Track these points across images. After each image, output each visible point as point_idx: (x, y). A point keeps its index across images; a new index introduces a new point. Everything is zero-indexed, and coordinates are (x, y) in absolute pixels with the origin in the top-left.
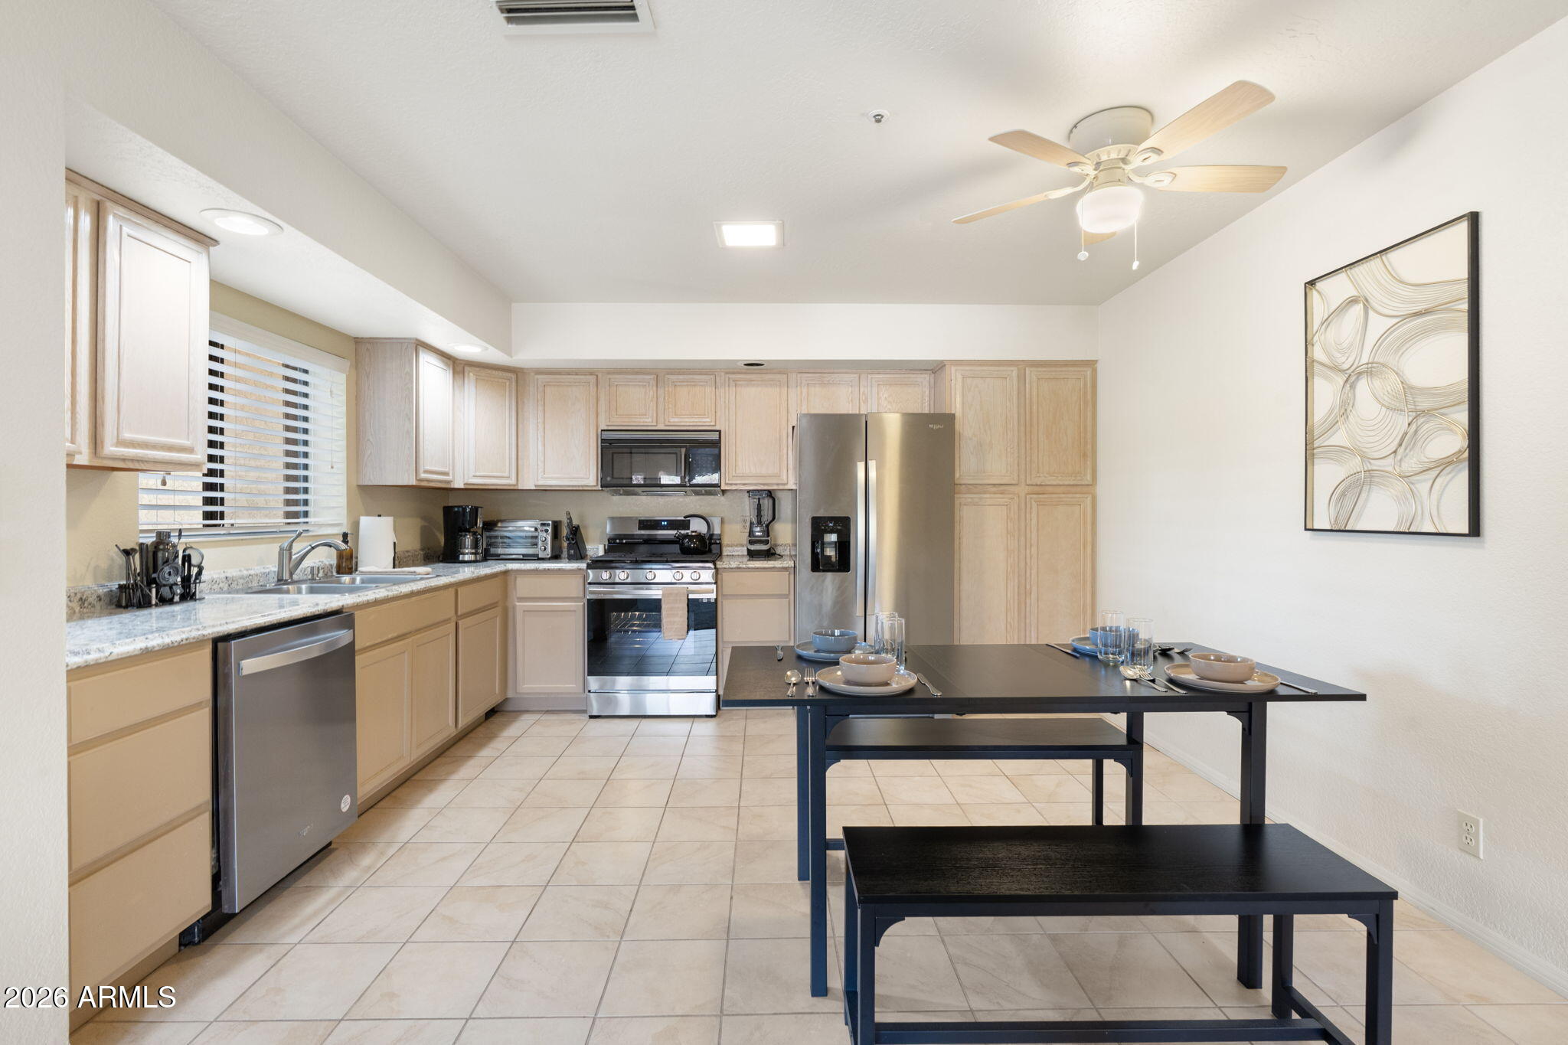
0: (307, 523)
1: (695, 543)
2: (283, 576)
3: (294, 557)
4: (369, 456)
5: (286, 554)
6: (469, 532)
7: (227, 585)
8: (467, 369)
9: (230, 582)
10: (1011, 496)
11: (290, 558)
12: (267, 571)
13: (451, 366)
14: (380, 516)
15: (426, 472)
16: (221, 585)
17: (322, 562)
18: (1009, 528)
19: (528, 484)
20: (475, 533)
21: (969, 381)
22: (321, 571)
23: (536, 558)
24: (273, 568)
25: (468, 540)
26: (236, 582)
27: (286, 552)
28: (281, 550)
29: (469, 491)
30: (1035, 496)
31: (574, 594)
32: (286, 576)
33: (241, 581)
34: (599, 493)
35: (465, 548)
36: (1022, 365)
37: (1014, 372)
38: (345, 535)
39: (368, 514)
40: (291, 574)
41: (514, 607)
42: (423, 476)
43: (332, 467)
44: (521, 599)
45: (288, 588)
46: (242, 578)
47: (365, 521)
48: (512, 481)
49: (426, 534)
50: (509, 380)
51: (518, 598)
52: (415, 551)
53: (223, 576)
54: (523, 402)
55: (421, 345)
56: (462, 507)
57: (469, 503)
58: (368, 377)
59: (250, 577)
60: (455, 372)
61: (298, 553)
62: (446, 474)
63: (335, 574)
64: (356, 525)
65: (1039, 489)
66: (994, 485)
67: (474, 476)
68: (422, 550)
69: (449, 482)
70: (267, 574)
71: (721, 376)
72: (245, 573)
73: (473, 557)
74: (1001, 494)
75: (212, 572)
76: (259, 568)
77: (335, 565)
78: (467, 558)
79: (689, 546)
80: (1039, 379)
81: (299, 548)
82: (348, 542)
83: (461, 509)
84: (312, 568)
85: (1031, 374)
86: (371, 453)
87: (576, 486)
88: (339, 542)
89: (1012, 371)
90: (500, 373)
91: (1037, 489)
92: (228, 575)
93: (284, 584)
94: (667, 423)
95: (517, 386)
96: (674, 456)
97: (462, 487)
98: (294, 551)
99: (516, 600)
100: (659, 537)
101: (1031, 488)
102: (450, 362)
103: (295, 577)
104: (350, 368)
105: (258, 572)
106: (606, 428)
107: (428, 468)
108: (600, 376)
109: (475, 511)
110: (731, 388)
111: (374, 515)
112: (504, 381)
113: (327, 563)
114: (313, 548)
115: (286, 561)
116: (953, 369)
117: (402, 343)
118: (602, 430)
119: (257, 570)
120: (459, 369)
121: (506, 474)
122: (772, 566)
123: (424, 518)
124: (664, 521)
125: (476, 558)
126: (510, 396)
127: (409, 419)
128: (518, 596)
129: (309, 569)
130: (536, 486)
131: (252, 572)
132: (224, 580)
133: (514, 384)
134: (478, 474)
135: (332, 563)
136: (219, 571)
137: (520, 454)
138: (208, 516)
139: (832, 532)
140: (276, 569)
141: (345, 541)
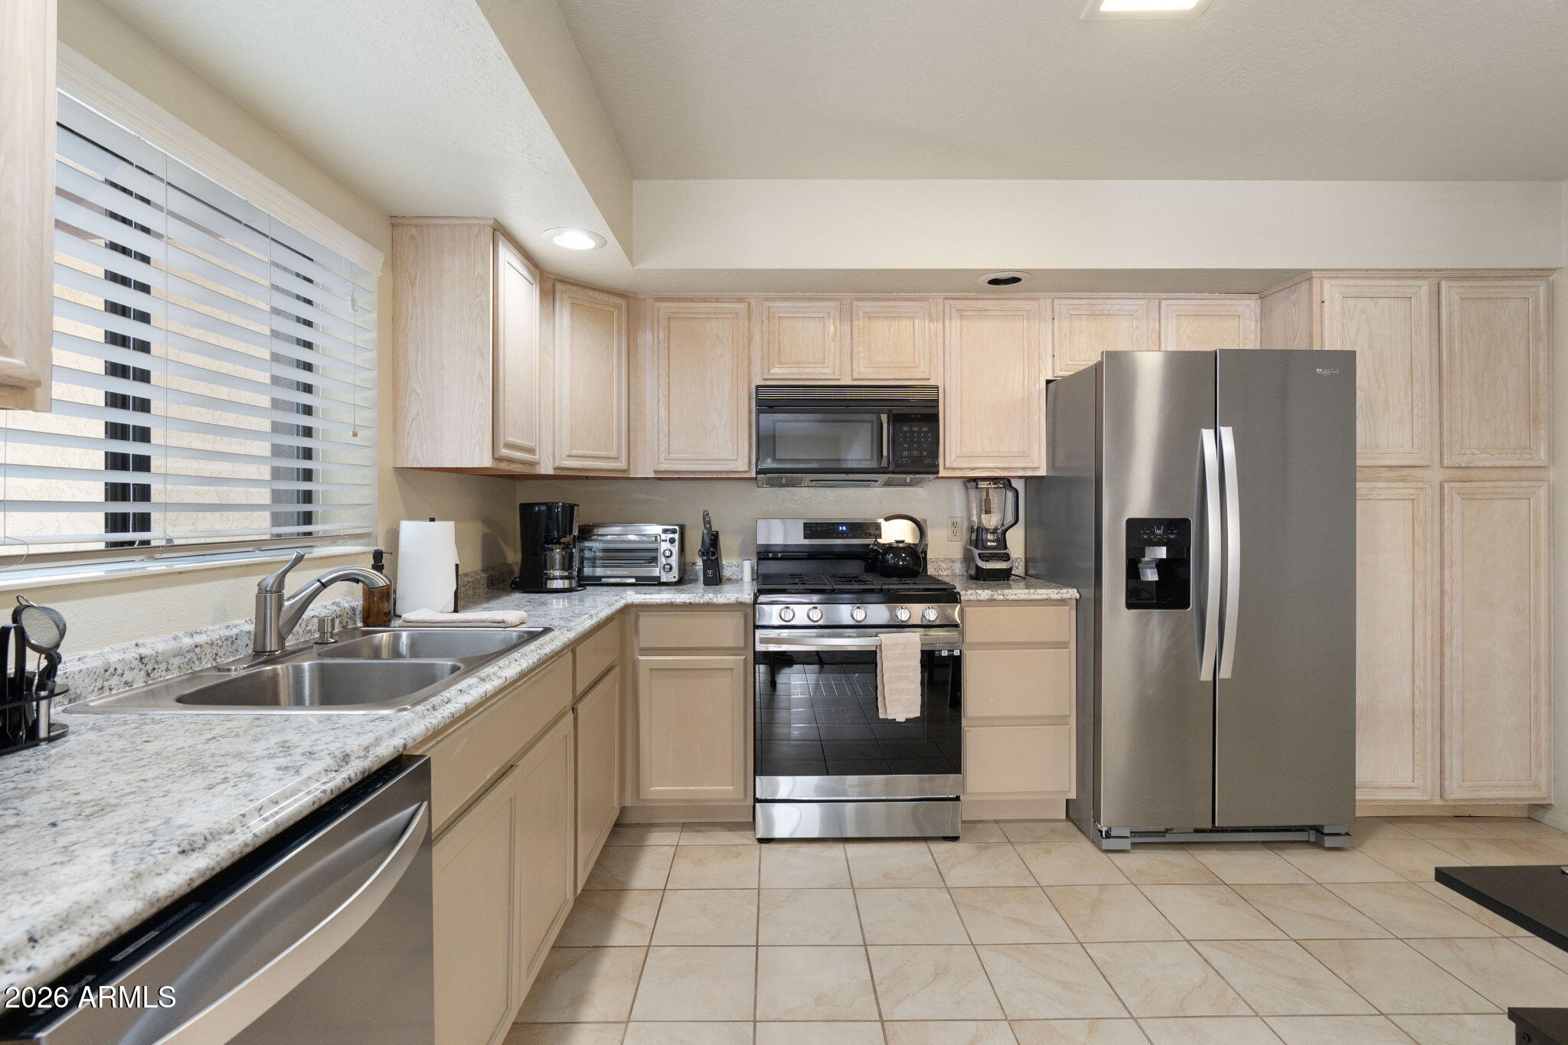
0: (310, 534)
1: (904, 560)
2: (264, 645)
3: (287, 604)
4: (414, 419)
5: (272, 600)
6: (560, 543)
7: (143, 673)
8: (559, 287)
9: (150, 667)
10: (1420, 485)
11: (280, 605)
12: (235, 631)
13: (538, 278)
14: (432, 520)
15: (508, 446)
16: (128, 676)
17: (337, 604)
18: (1417, 535)
19: (644, 469)
20: (566, 547)
21: (1352, 302)
22: (337, 622)
23: (657, 582)
24: (245, 624)
25: (557, 554)
26: (163, 666)
27: (271, 595)
28: (262, 591)
29: (562, 477)
30: (1459, 485)
31: (730, 643)
32: (272, 644)
33: (177, 661)
34: (751, 486)
35: (553, 568)
36: (1437, 277)
37: (1423, 288)
38: (378, 556)
39: (412, 517)
40: (282, 639)
41: (635, 664)
42: (505, 452)
43: (355, 435)
44: (646, 651)
45: (275, 670)
46: (179, 653)
47: (411, 531)
48: (622, 464)
49: (490, 548)
50: (618, 307)
51: (641, 649)
52: (475, 573)
53: (132, 654)
54: (637, 344)
55: (500, 232)
56: (546, 504)
57: (559, 497)
58: (413, 285)
59: (198, 650)
60: (543, 293)
61: (293, 597)
62: (531, 451)
63: (360, 624)
64: (394, 535)
65: (1464, 474)
66: (1390, 467)
67: (568, 456)
68: (484, 570)
69: (532, 464)
70: (233, 640)
71: (937, 304)
72: (187, 641)
73: (566, 584)
74: (1403, 481)
75: (107, 649)
76: (217, 627)
77: (360, 608)
78: (558, 584)
79: (896, 564)
80: (1462, 299)
81: (297, 583)
82: (382, 567)
83: (543, 508)
84: (322, 621)
85: (1450, 292)
86: (418, 414)
87: (716, 472)
88: (366, 567)
89: (1421, 286)
90: (606, 297)
91: (1458, 473)
92: (143, 651)
93: (266, 663)
94: (856, 376)
95: (628, 318)
96: (869, 425)
97: (551, 472)
98: (287, 593)
99: (637, 651)
100: (836, 549)
101: (1448, 471)
102: (537, 273)
103: (290, 643)
104: (383, 266)
105: (215, 636)
106: (763, 383)
107: (510, 439)
108: (753, 304)
109: (570, 509)
110: (954, 321)
111: (422, 519)
112: (612, 309)
113: (347, 605)
114: (324, 586)
115: (271, 613)
116: (1327, 283)
117: (470, 226)
118: (758, 387)
119: (216, 631)
120: (549, 285)
121: (613, 454)
122: (1045, 597)
123: (488, 521)
124: (842, 524)
125: (570, 584)
126: (619, 332)
127: (482, 355)
128: (642, 645)
129: (316, 620)
130: (656, 472)
131: (201, 639)
132: (136, 663)
133: (624, 316)
134: (574, 452)
135: (354, 604)
136: (123, 645)
137: (631, 423)
138: (116, 523)
139: (1160, 544)
140: (251, 628)
141: (378, 566)
